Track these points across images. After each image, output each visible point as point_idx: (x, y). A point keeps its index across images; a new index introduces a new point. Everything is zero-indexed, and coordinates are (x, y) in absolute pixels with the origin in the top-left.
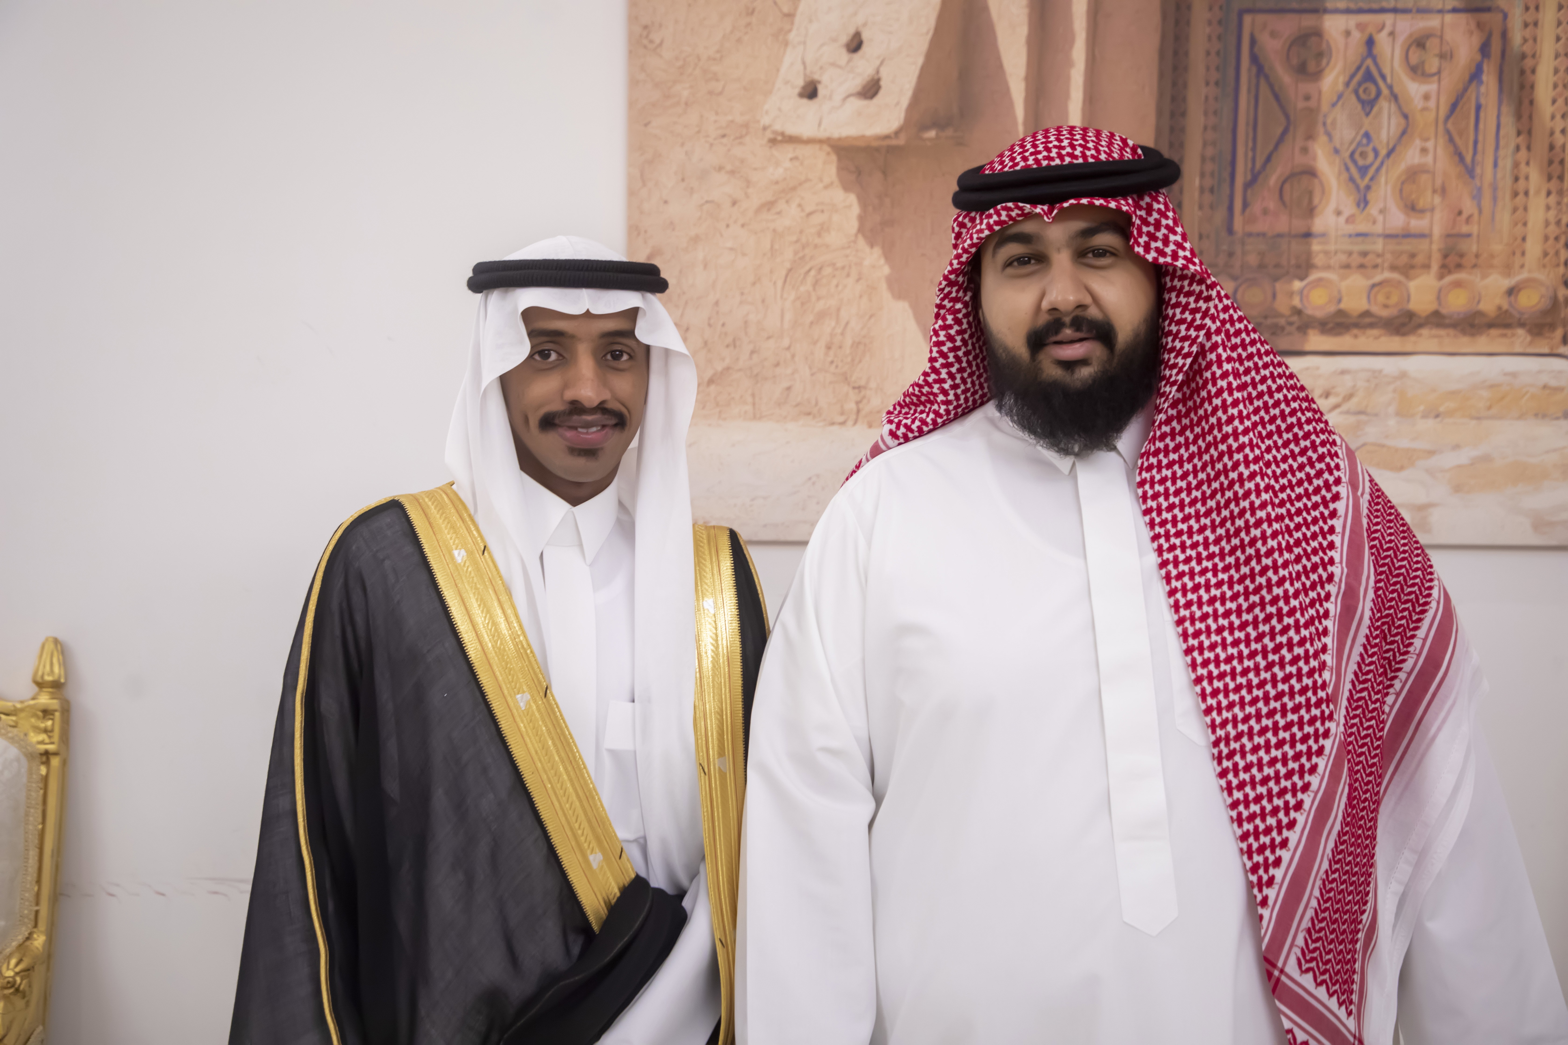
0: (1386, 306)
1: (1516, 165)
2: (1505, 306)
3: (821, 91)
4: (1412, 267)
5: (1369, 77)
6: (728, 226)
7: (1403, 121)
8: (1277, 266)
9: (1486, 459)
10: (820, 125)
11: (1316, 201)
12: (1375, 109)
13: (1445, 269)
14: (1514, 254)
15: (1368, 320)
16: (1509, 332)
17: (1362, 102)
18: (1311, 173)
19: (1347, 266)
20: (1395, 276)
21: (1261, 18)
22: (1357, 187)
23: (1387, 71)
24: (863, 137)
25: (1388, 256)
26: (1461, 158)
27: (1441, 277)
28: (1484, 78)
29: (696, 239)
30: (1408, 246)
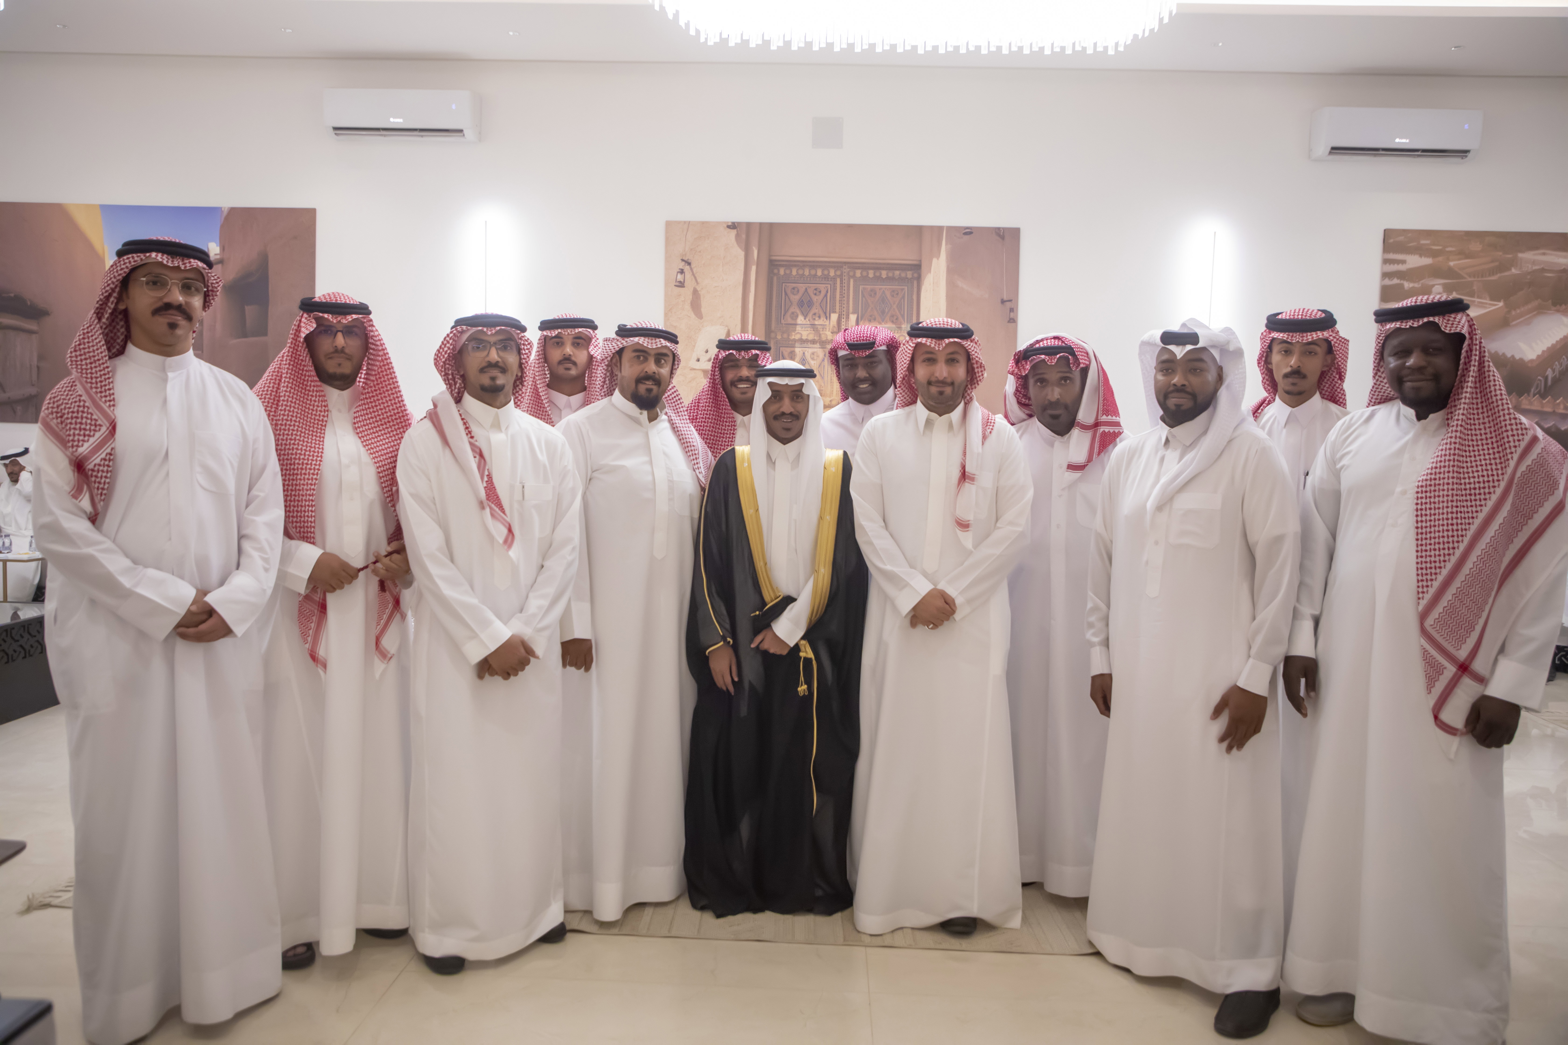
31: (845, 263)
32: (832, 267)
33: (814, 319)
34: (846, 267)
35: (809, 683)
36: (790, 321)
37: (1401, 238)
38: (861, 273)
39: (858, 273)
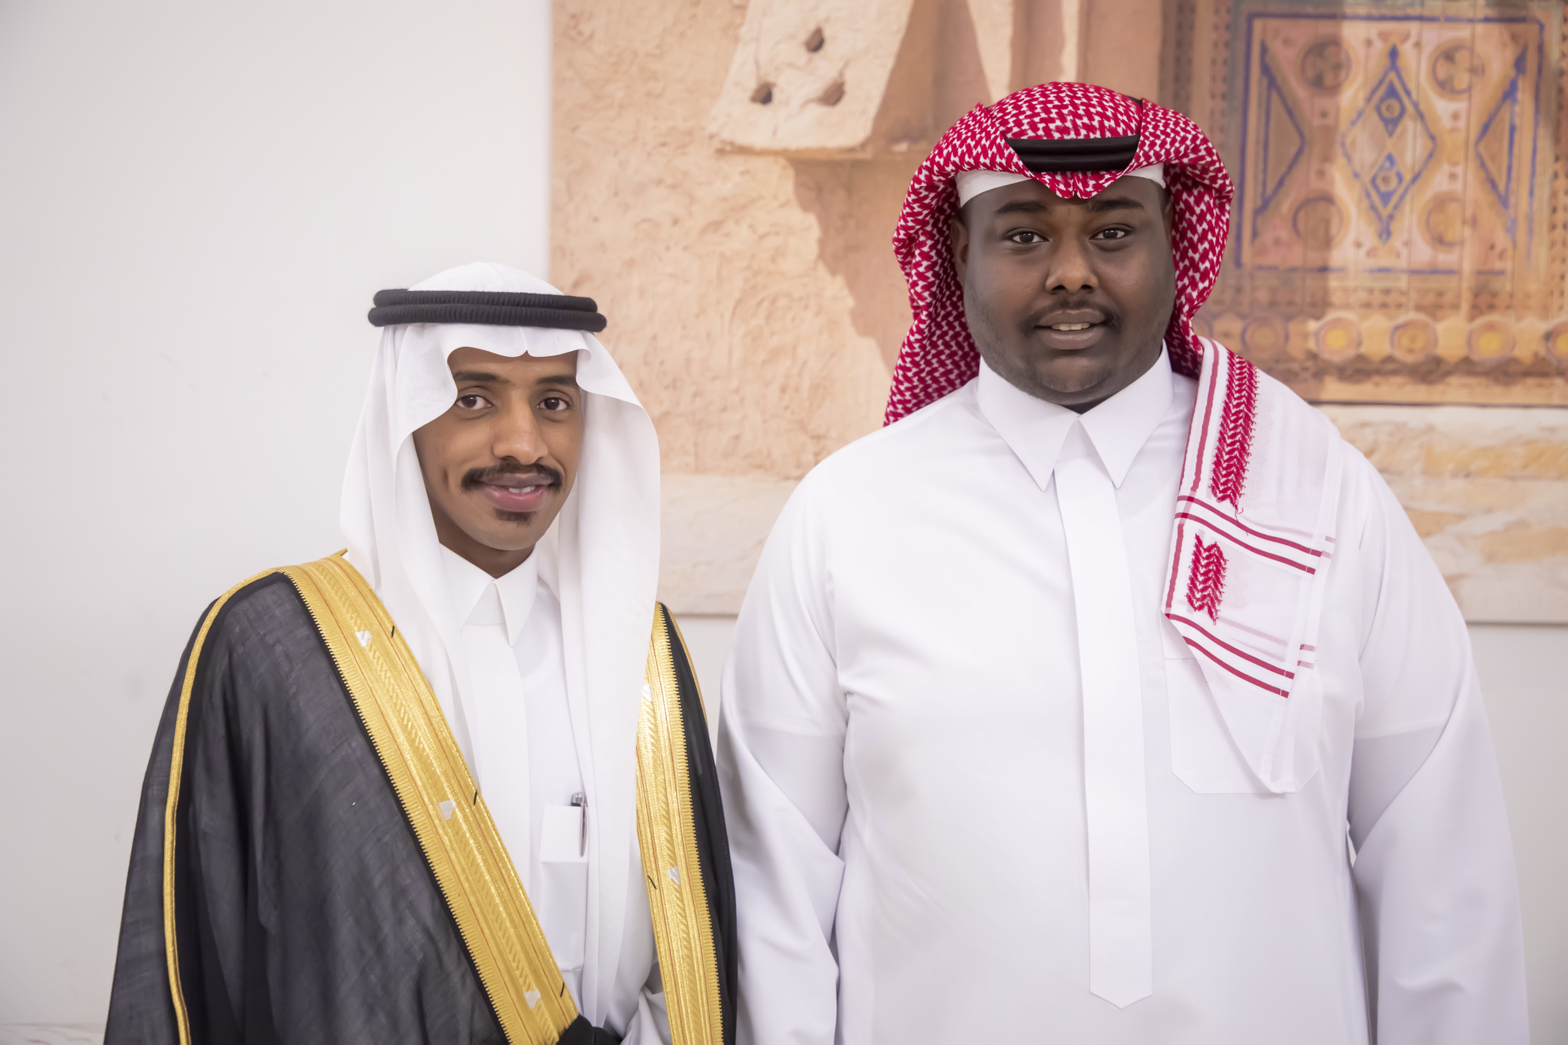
0: (1411, 351)
1: (1554, 195)
2: (1542, 352)
3: (777, 95)
4: (1440, 307)
5: (1392, 92)
6: (668, 249)
7: (1429, 143)
8: (1290, 303)
9: (1522, 524)
10: (775, 133)
11: (1334, 230)
12: (1399, 129)
13: (1476, 310)
14: (1552, 293)
15: (1391, 366)
16: (1546, 381)
17: (1386, 121)
18: (1328, 199)
19: (1367, 305)
20: (1421, 317)
21: (1273, 23)
22: (1379, 217)
23: (1412, 86)
24: (824, 150)
25: (1414, 295)
26: (1493, 185)
27: (1472, 318)
28: (1520, 96)
29: (630, 263)
30: (1435, 283)
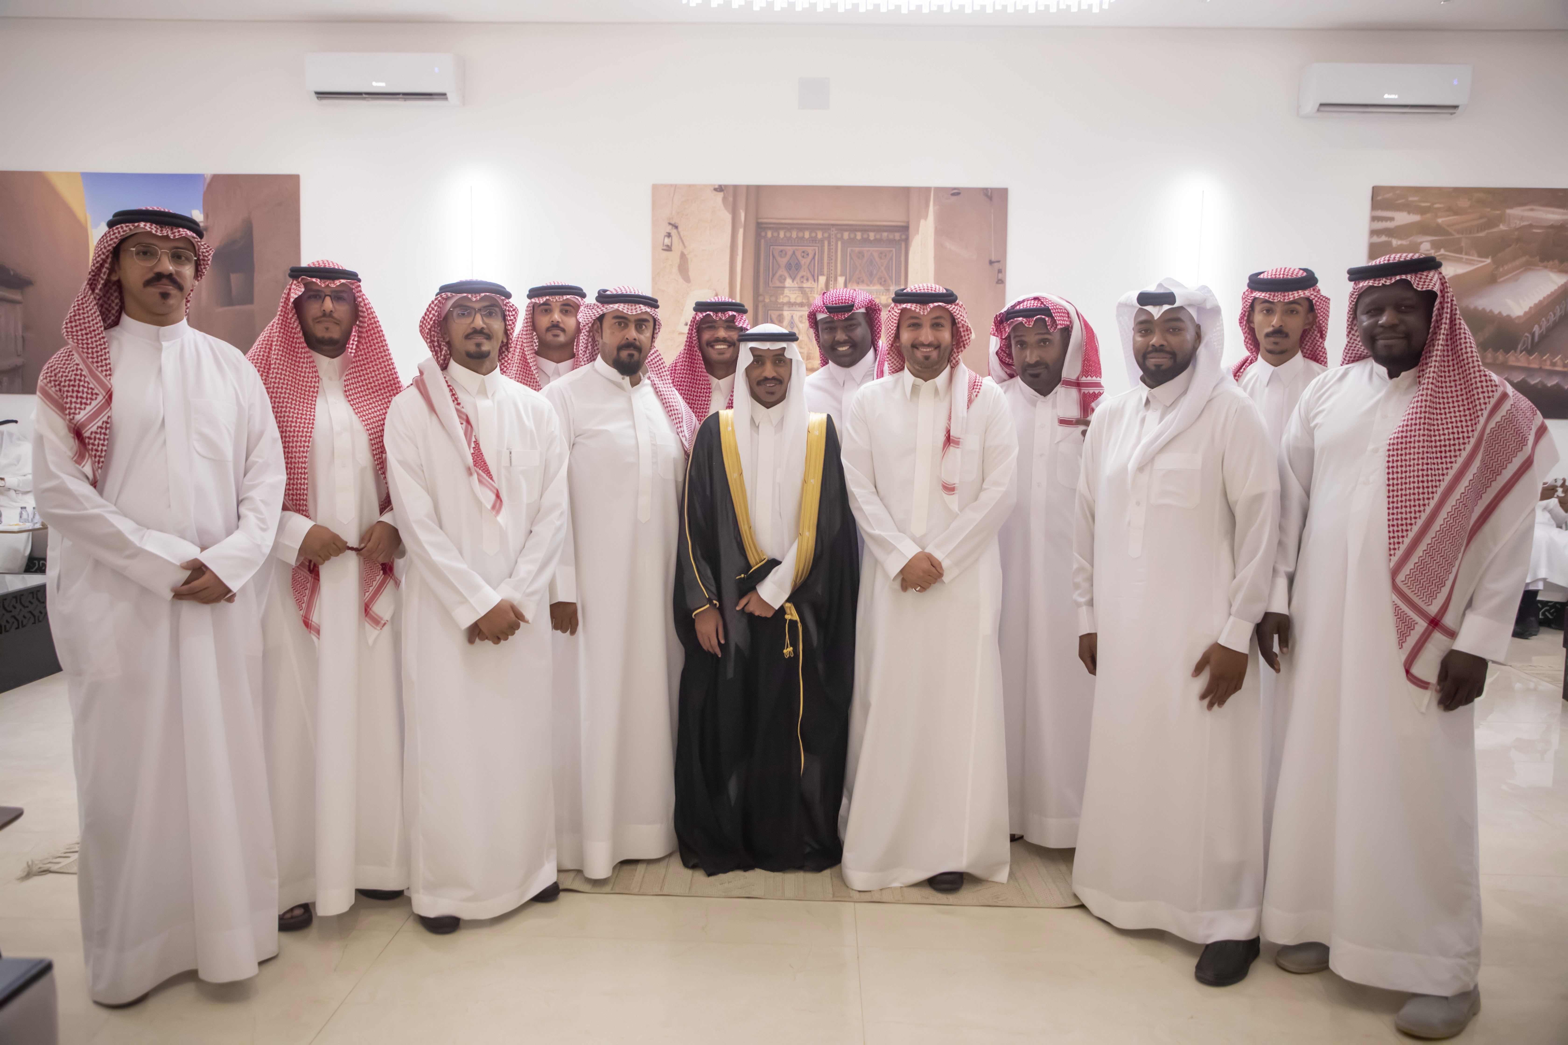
31: (833, 225)
32: (819, 229)
33: (802, 282)
34: (834, 229)
35: (794, 644)
36: (778, 284)
37: (1389, 195)
38: (849, 236)
39: (846, 235)
